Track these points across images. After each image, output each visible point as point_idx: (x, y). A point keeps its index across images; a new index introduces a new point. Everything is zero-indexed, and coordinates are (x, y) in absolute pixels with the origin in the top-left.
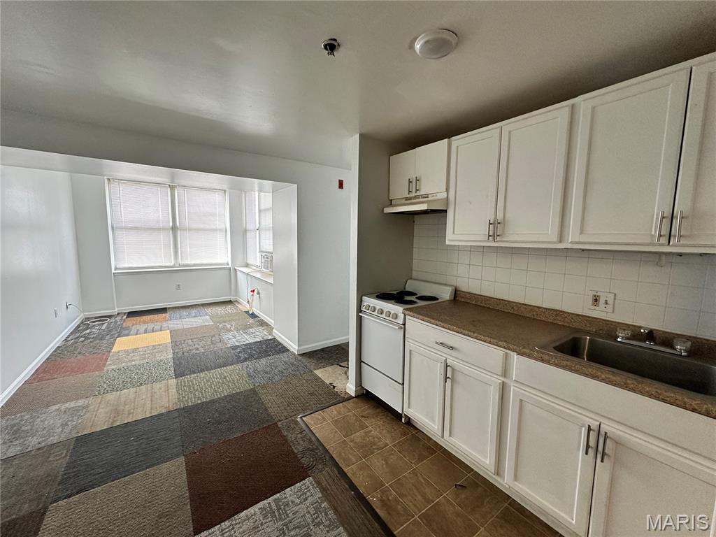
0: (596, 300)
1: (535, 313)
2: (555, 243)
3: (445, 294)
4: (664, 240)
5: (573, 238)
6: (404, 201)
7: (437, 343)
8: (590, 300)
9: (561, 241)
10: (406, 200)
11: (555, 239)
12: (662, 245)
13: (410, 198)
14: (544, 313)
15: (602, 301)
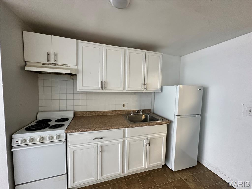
0: (124, 105)
1: (109, 113)
2: (122, 90)
3: (70, 115)
4: (143, 89)
5: (127, 89)
6: (41, 65)
7: (94, 139)
8: (122, 106)
9: (124, 89)
10: (42, 64)
11: (123, 89)
12: (143, 90)
13: (48, 64)
14: (112, 112)
15: (125, 105)
